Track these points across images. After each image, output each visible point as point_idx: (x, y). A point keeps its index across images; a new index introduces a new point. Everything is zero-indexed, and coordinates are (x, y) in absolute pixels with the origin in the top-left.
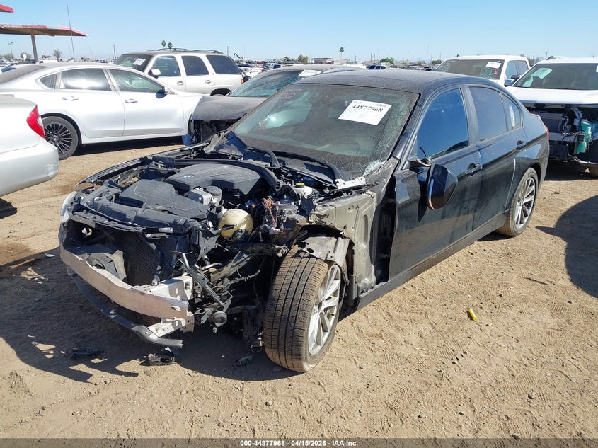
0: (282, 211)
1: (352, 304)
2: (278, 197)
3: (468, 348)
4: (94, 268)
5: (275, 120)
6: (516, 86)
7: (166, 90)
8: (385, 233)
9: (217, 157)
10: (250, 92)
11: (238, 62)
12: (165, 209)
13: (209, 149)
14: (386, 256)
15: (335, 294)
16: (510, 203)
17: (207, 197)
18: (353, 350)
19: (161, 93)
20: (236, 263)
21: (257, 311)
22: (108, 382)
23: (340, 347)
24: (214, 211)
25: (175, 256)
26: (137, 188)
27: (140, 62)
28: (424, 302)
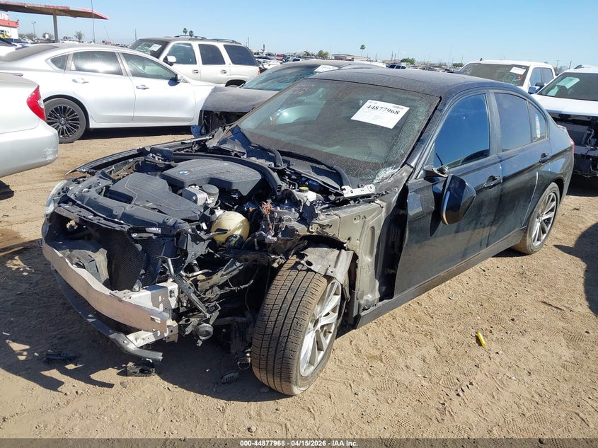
0: (281, 218)
1: (351, 322)
2: (278, 202)
3: (475, 379)
4: (74, 267)
5: (287, 115)
6: (540, 94)
7: (179, 78)
8: (393, 248)
9: (219, 153)
10: (264, 84)
11: (258, 54)
12: (155, 207)
13: (212, 144)
14: (392, 271)
15: (334, 310)
16: (528, 219)
17: (202, 197)
18: (349, 372)
19: (174, 81)
20: (227, 271)
21: (247, 325)
22: (79, 392)
23: (335, 368)
24: (207, 213)
25: (160, 261)
26: (129, 182)
27: (156, 48)
28: (430, 323)
